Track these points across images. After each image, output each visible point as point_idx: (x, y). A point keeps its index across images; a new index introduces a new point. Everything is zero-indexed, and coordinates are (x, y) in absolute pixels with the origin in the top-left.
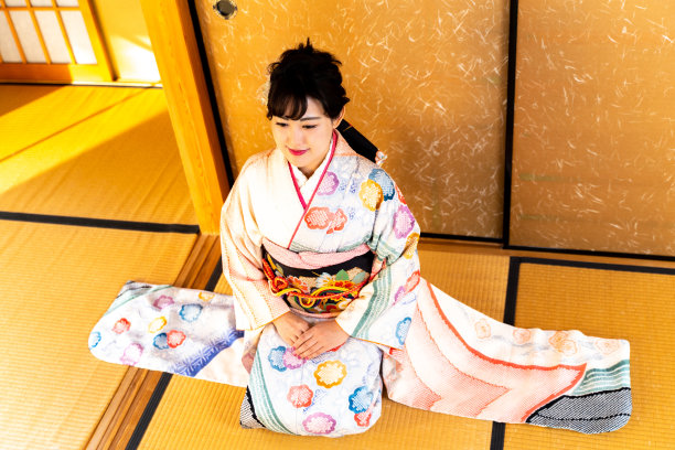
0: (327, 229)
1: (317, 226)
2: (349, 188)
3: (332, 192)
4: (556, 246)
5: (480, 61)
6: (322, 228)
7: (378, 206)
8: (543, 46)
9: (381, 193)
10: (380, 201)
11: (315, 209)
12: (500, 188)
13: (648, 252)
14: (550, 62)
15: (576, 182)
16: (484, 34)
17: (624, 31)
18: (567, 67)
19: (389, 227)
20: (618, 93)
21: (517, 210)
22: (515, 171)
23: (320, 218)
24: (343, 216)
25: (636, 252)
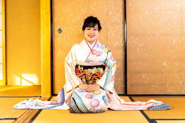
0: (96, 55)
1: (94, 54)
2: (101, 48)
3: (98, 47)
4: (139, 94)
5: (118, 43)
6: (95, 54)
7: (108, 53)
8: (132, 37)
9: (108, 50)
10: (108, 51)
11: (94, 50)
12: (124, 78)
13: (162, 94)
14: (134, 41)
15: (142, 73)
16: (119, 36)
17: (149, 33)
18: (138, 42)
19: (110, 58)
20: (149, 48)
21: (129, 83)
22: (128, 71)
23: (95, 52)
24: (100, 53)
25: (159, 94)
